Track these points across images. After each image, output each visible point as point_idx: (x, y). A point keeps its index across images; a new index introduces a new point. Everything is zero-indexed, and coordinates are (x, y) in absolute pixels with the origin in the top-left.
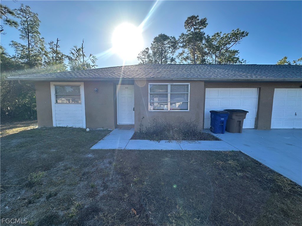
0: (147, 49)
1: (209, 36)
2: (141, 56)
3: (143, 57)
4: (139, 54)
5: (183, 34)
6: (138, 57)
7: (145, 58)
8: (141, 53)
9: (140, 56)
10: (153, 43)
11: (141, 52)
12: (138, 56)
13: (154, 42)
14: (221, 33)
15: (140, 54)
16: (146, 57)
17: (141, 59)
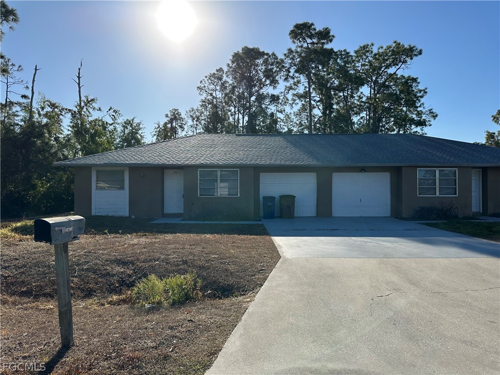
0: (221, 70)
1: (348, 51)
2: (206, 85)
3: (212, 87)
4: (201, 82)
5: (290, 51)
6: (198, 87)
7: (216, 90)
8: (206, 79)
9: (203, 86)
10: (230, 63)
11: (206, 77)
12: (199, 85)
13: (233, 62)
14: (373, 45)
15: (203, 82)
16: (218, 88)
17: (206, 91)
